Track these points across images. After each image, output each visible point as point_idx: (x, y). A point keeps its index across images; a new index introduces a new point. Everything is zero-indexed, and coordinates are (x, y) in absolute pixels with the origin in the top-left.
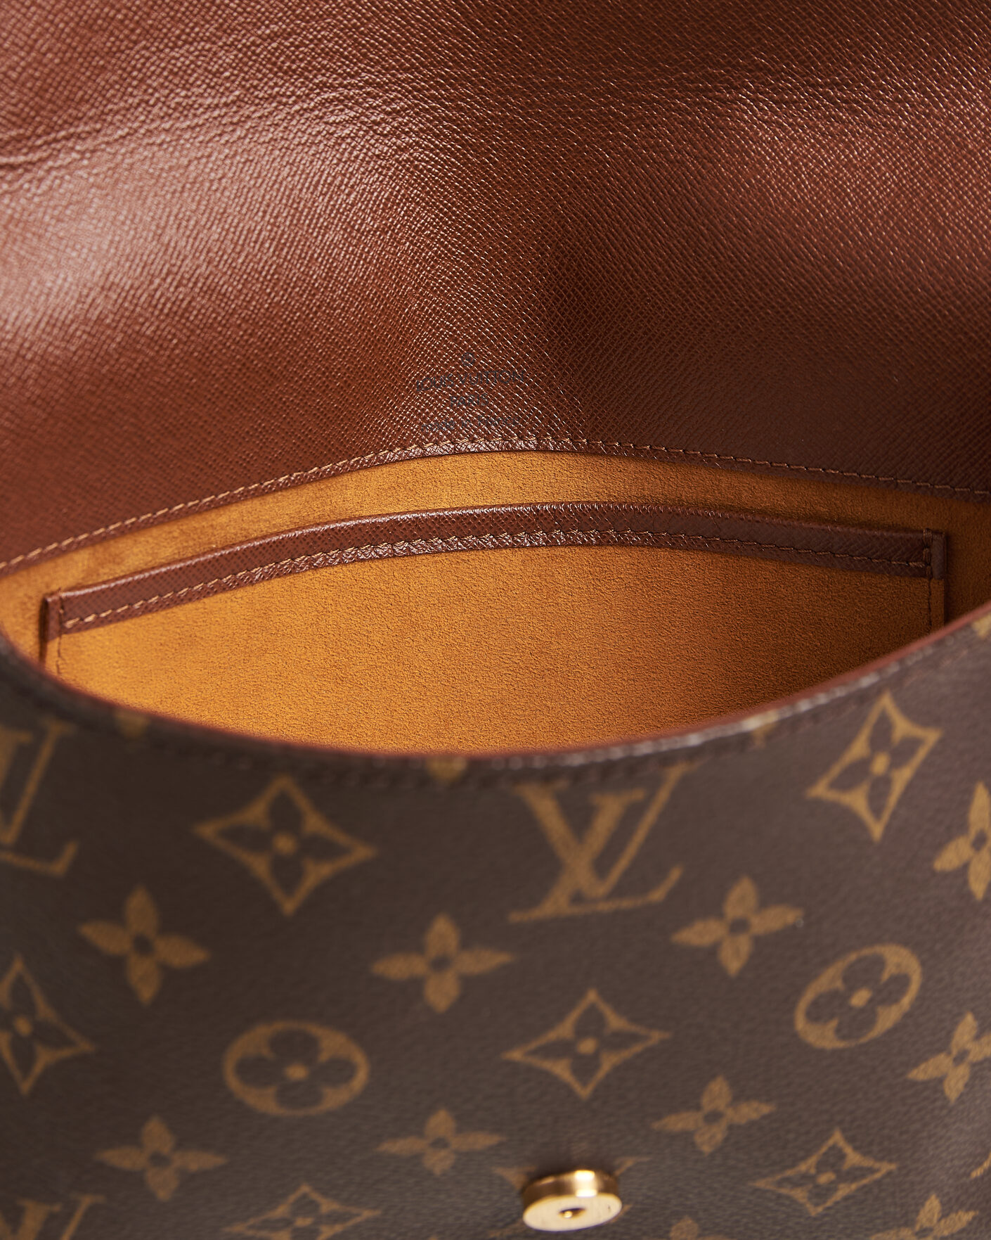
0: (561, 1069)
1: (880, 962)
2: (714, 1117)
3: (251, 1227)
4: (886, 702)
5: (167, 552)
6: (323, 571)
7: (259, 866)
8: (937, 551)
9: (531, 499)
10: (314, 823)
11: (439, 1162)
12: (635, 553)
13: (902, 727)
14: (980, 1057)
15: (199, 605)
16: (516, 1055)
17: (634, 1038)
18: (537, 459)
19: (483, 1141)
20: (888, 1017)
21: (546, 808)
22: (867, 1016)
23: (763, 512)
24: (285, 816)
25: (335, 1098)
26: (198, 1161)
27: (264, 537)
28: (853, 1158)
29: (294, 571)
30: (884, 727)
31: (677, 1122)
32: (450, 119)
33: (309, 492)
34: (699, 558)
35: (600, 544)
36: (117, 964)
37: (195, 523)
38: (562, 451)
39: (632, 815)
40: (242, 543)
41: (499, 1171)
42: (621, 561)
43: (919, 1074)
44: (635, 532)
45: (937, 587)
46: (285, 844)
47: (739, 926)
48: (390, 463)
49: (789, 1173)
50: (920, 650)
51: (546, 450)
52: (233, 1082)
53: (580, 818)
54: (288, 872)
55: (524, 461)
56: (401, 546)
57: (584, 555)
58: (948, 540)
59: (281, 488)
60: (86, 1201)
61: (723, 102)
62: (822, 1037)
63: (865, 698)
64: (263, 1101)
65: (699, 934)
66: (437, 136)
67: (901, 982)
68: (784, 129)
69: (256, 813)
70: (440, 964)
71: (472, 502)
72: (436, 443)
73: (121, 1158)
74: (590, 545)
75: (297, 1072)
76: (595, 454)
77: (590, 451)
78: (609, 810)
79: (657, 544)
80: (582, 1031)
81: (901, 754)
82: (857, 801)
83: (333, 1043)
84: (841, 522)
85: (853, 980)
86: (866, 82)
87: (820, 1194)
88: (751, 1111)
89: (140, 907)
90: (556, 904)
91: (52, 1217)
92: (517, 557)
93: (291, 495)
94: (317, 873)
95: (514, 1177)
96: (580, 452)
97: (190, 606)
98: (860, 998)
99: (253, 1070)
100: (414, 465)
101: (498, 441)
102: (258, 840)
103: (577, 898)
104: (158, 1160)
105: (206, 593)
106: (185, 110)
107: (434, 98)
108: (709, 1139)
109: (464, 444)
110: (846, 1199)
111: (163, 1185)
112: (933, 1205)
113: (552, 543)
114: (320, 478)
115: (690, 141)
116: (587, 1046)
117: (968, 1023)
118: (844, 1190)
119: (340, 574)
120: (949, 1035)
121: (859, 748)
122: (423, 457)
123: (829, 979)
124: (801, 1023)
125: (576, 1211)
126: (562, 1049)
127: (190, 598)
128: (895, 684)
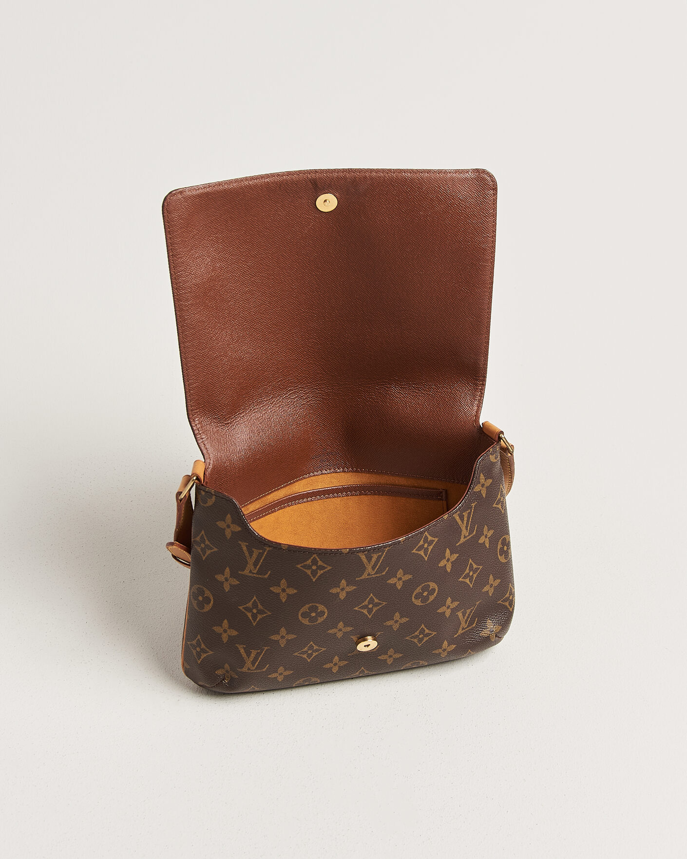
0: (365, 611)
1: (429, 586)
2: (396, 622)
3: (299, 654)
4: (426, 533)
5: (258, 507)
6: (291, 507)
7: (309, 572)
8: (444, 494)
9: (341, 484)
10: (320, 563)
11: (340, 635)
12: (369, 496)
13: (430, 538)
14: (453, 607)
15: (264, 518)
16: (356, 609)
17: (380, 604)
18: (343, 474)
19: (349, 629)
20: (432, 598)
21: (363, 557)
22: (427, 598)
23: (401, 486)
24: (314, 562)
25: (320, 620)
26: (291, 637)
27: (278, 500)
28: (427, 631)
29: (284, 507)
30: (426, 538)
31: (389, 623)
32: (319, 393)
33: (288, 487)
34: (385, 497)
35: (360, 495)
36: (278, 594)
37: (264, 499)
38: (349, 472)
39: (379, 557)
40: (273, 502)
41: (352, 637)
42: (365, 498)
43: (439, 611)
44: (369, 491)
45: (445, 503)
46: (314, 567)
47: (400, 579)
48: (307, 478)
49: (413, 635)
50: (433, 523)
51: (345, 472)
52: (300, 618)
53: (369, 559)
54: (314, 573)
55: (339, 475)
56: (309, 499)
57: (356, 498)
58: (446, 491)
59: (282, 488)
60: (266, 648)
61: (387, 387)
62: (418, 602)
63: (422, 533)
64: (306, 622)
65: (392, 581)
66: (316, 397)
67: (434, 590)
68: (403, 395)
69: (309, 562)
70: (343, 589)
71: (327, 486)
72: (317, 472)
73: (275, 637)
74: (357, 495)
75: (313, 614)
76: (358, 472)
77: (356, 471)
78: (375, 557)
79: (375, 494)
80: (369, 603)
81: (430, 543)
82: (422, 553)
83: (321, 608)
84: (421, 488)
85: (424, 590)
86: (422, 383)
87: (420, 640)
88: (404, 620)
89: (283, 582)
90: (365, 576)
91: (258, 653)
92: (339, 499)
93: (284, 489)
94: (320, 572)
95: (355, 638)
96: (354, 472)
97: (262, 518)
98: (425, 594)
99: (305, 615)
100: (312, 478)
101: (333, 470)
102: (309, 567)
103: (369, 575)
104: (283, 637)
105: (266, 515)
106: (260, 403)
107: (316, 389)
108: (396, 627)
109: (324, 472)
110: (426, 641)
111: (283, 643)
112: (446, 643)
113: (347, 496)
114: (290, 484)
115: (380, 397)
116: (370, 606)
117: (449, 600)
118: (426, 639)
119: (295, 507)
120: (445, 602)
121: (421, 543)
122: (314, 476)
123: (419, 590)
124: (413, 599)
125: (368, 646)
126: (366, 607)
127: (262, 517)
128: (428, 530)
